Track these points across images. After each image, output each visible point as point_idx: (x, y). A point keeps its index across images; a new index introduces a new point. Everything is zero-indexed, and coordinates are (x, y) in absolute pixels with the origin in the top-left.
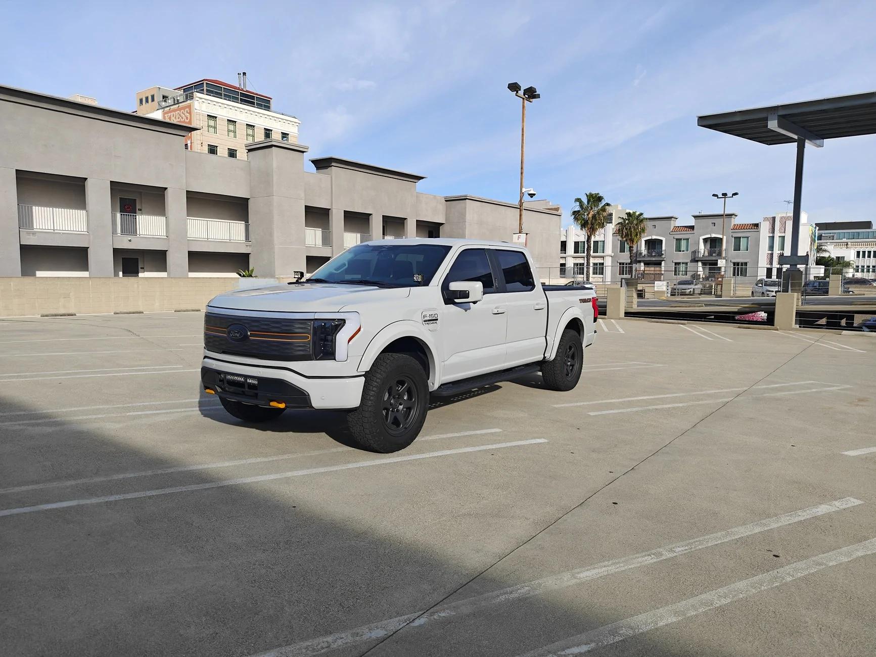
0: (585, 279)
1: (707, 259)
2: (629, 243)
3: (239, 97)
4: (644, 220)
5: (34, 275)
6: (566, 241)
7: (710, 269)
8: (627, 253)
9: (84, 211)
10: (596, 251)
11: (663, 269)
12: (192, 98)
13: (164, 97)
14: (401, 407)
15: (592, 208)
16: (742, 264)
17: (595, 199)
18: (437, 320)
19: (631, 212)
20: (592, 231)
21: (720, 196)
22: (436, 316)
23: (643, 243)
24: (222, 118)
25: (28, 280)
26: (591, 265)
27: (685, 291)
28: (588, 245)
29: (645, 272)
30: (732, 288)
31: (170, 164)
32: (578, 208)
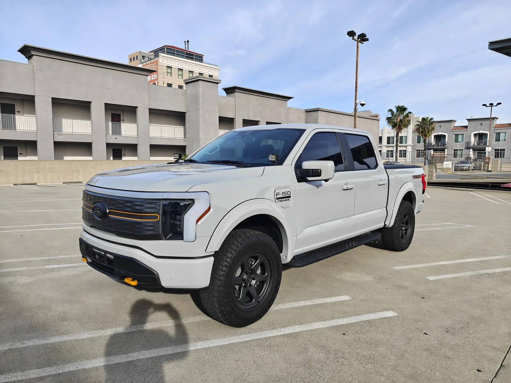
0: (394, 160)
1: (477, 147)
2: (424, 137)
3: (185, 55)
4: (433, 123)
5: (63, 159)
6: (382, 137)
7: (478, 153)
8: (422, 144)
9: (90, 121)
10: (401, 143)
11: (446, 153)
12: (158, 56)
13: (143, 57)
14: (253, 282)
15: (399, 115)
16: (501, 150)
17: (402, 110)
18: (290, 197)
19: (425, 117)
20: (400, 129)
21: (488, 105)
22: (289, 193)
23: (433, 137)
24: (175, 68)
25: (57, 162)
26: (398, 151)
27: (463, 168)
28: (397, 139)
29: (434, 156)
30: (499, 167)
31: (139, 92)
32: (390, 116)
